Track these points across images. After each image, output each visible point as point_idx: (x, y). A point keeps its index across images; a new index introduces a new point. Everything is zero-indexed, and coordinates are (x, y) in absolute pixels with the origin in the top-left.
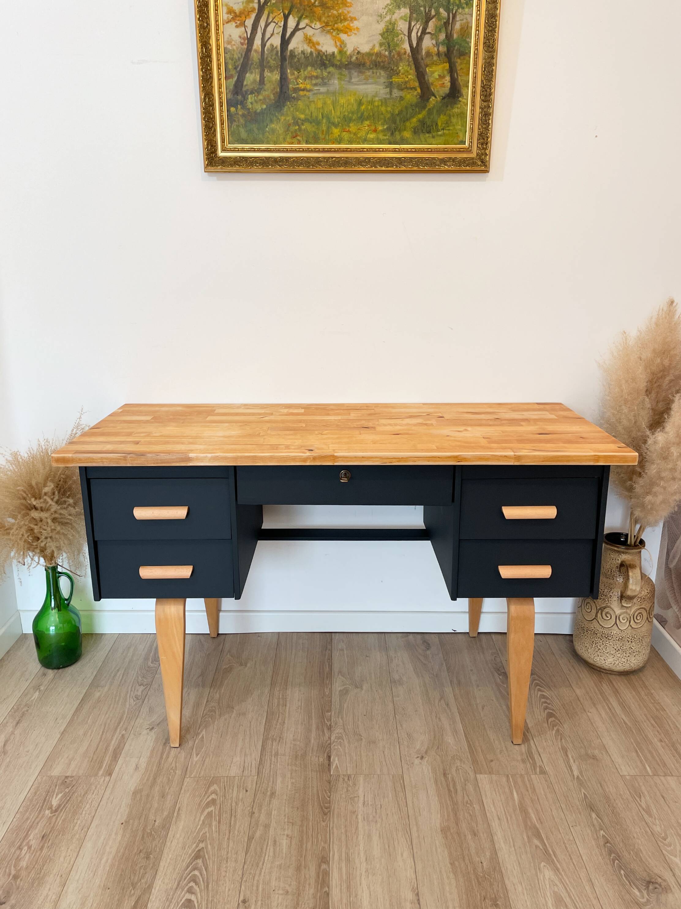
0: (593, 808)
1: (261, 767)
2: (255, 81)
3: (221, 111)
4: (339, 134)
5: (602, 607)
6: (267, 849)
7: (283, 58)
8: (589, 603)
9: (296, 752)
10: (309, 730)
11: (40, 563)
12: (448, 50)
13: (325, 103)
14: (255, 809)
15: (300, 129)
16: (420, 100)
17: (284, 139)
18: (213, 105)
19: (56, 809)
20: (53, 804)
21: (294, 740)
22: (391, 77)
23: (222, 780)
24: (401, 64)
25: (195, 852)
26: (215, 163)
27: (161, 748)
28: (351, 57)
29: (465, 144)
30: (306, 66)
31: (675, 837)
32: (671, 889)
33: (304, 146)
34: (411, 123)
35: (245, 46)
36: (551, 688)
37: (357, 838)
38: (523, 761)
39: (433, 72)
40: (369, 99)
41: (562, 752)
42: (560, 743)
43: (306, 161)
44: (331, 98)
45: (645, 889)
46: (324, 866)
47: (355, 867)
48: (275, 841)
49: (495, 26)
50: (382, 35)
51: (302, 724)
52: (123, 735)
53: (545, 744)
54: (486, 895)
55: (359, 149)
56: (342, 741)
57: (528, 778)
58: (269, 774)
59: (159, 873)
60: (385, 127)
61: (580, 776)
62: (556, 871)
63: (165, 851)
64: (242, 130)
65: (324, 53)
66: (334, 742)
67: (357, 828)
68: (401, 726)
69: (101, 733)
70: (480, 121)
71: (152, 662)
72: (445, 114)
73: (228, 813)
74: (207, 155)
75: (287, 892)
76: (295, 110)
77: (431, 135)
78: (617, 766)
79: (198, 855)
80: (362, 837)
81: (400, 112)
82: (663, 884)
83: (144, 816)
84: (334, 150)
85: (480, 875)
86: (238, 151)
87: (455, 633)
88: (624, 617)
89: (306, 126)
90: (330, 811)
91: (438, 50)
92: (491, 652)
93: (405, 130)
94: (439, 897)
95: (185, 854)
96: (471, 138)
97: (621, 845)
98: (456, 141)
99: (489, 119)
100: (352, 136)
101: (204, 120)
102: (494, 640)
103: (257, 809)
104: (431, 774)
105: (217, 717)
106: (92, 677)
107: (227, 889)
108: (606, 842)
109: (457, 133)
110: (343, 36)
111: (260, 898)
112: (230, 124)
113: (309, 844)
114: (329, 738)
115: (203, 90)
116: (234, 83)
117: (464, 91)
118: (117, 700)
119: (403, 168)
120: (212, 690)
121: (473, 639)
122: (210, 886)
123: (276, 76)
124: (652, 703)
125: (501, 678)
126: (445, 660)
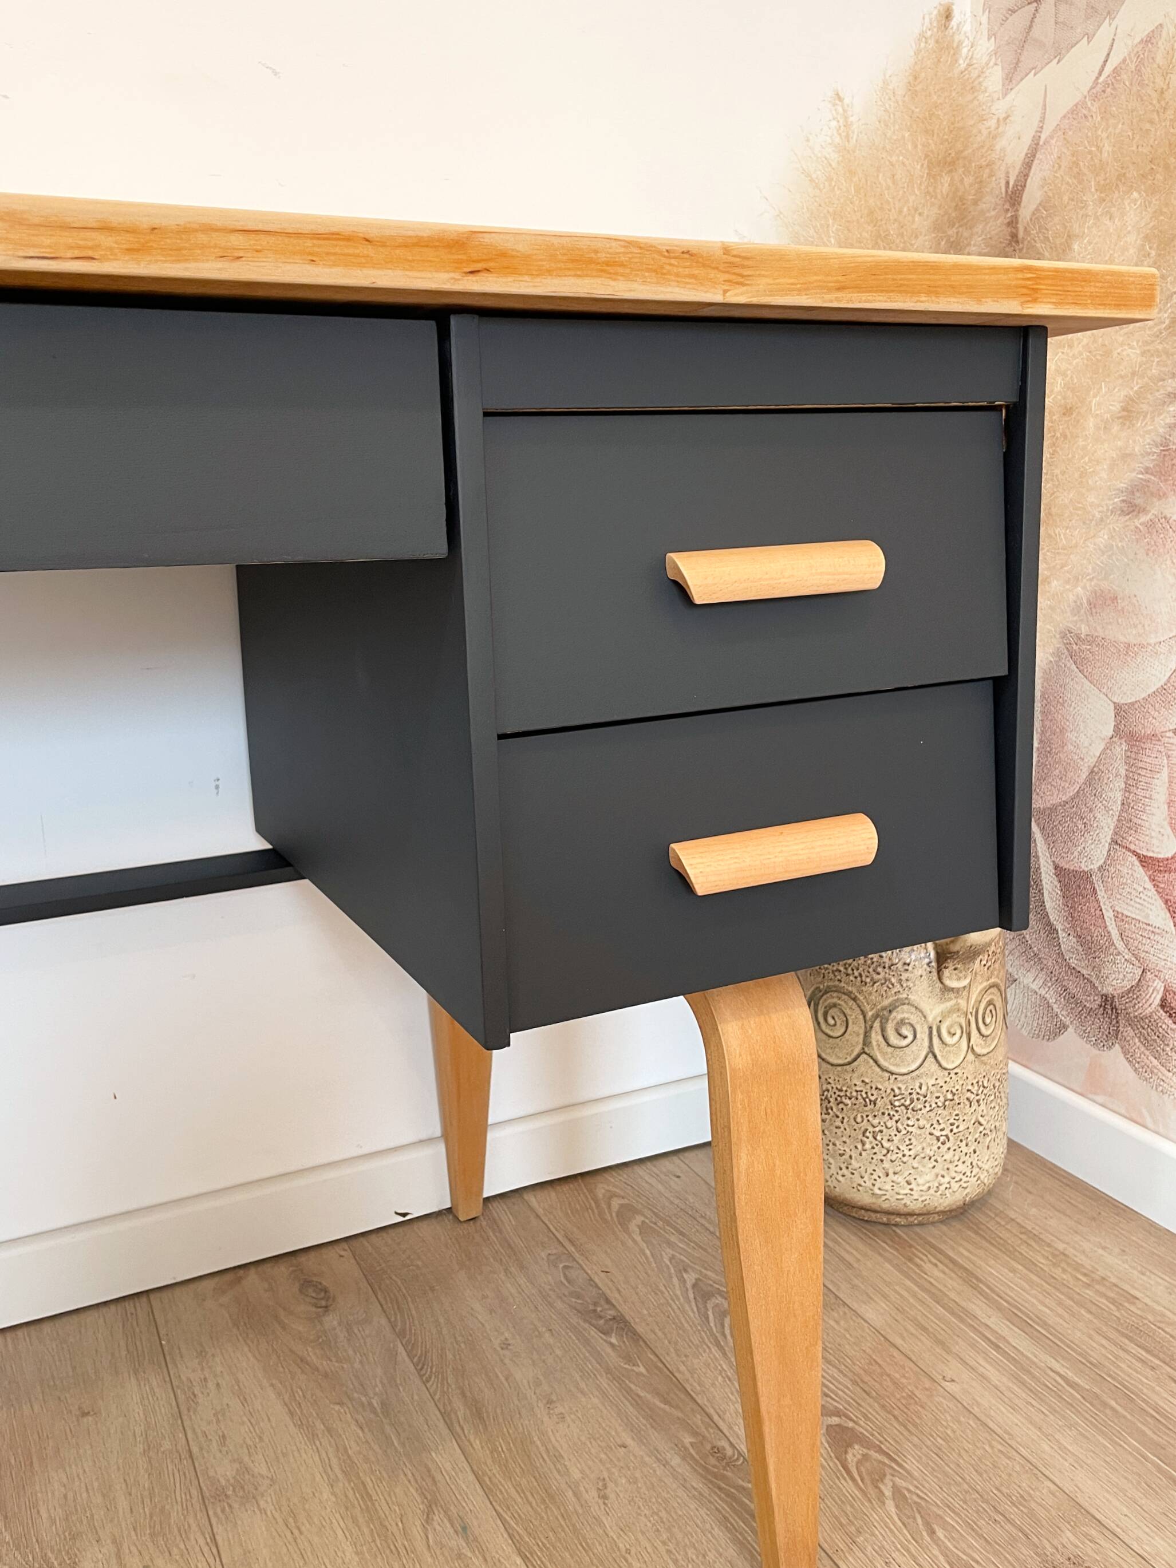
5: (884, 1009)
8: (835, 1005)
87: (407, 1223)
88: (952, 1026)
92: (543, 1255)
102: (540, 1211)
121: (471, 1227)
124: (1088, 1286)
125: (614, 1340)
126: (401, 1335)
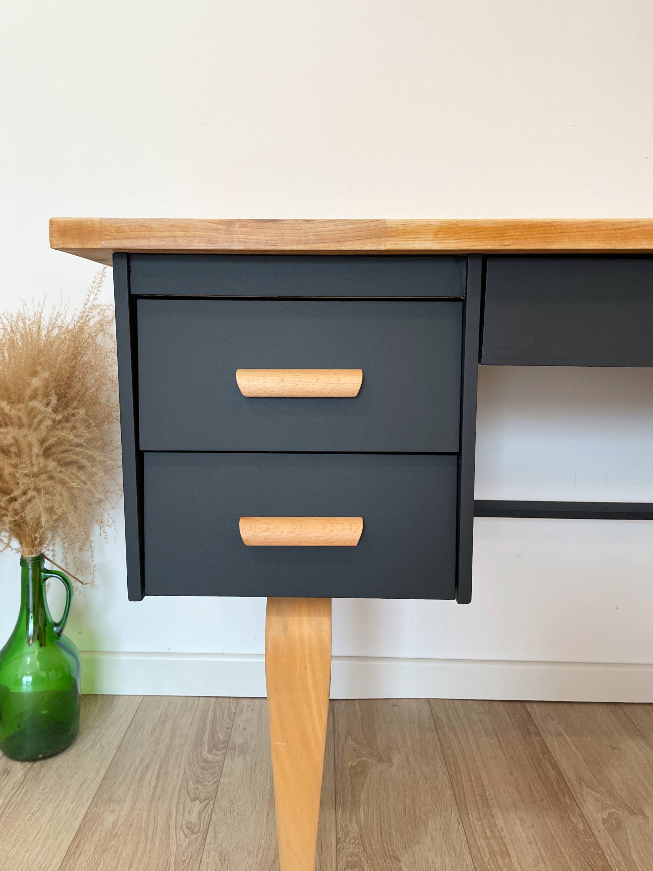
11: (11, 544)
71: (210, 751)
106: (99, 780)
118: (150, 833)
120: (340, 814)
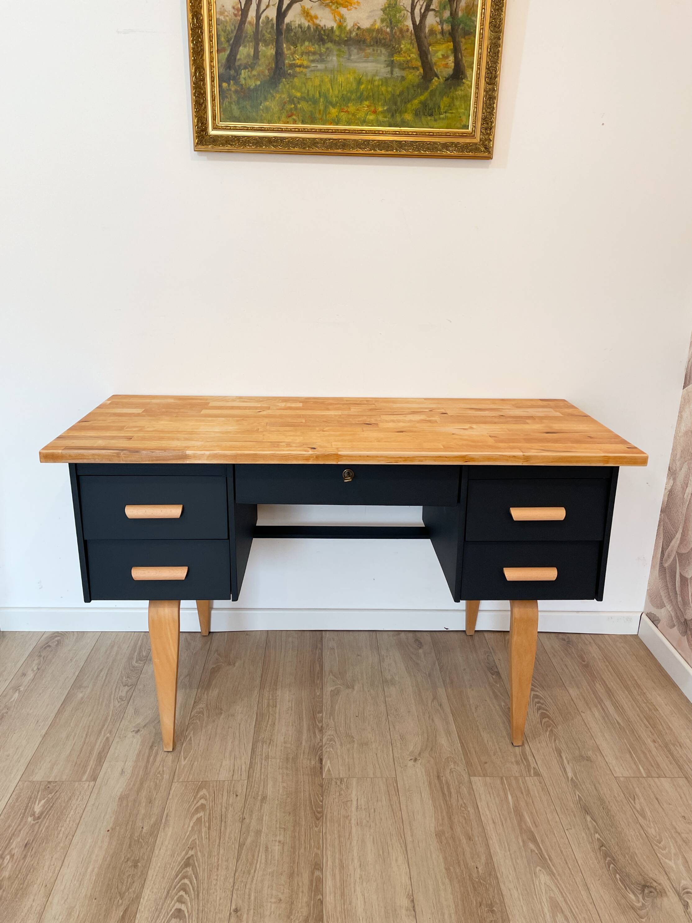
0: (587, 810)
1: (251, 770)
2: (248, 55)
3: (212, 86)
4: (337, 114)
6: (258, 856)
7: (279, 31)
9: (287, 755)
10: (300, 732)
12: (453, 28)
13: (322, 81)
14: (246, 814)
15: (296, 108)
16: (422, 81)
17: (279, 117)
18: (203, 80)
19: (39, 817)
20: (35, 810)
21: (285, 742)
22: (392, 55)
23: (211, 785)
24: (403, 42)
25: (184, 860)
26: (205, 142)
27: (147, 751)
28: (351, 32)
29: (468, 129)
30: (304, 41)
31: (669, 839)
32: (665, 892)
33: (300, 126)
34: (412, 105)
35: (239, 18)
36: (545, 688)
37: (351, 843)
38: (517, 763)
39: (436, 52)
40: (369, 78)
41: (556, 753)
42: (554, 744)
43: (301, 142)
44: (329, 76)
45: (641, 893)
46: (317, 873)
47: (349, 874)
48: (267, 848)
49: (502, 5)
50: (384, 10)
51: (293, 725)
52: (107, 738)
53: (539, 745)
54: (482, 901)
55: (358, 131)
56: (334, 743)
57: (522, 780)
58: (259, 779)
59: (148, 883)
60: (385, 108)
61: (574, 778)
62: (552, 875)
63: (154, 859)
64: (234, 107)
65: (322, 28)
66: (326, 744)
67: (350, 833)
68: (394, 728)
69: (84, 736)
70: (485, 105)
71: (137, 662)
72: (448, 97)
73: (218, 819)
74: (197, 132)
75: (280, 900)
76: (290, 88)
77: (433, 119)
78: (611, 767)
79: (188, 863)
80: (355, 842)
81: (401, 93)
82: (659, 888)
83: (130, 823)
84: (331, 131)
85: (475, 881)
86: (230, 129)
87: (447, 632)
89: (302, 105)
90: (322, 816)
91: (442, 28)
92: (483, 650)
93: (406, 112)
94: (435, 903)
95: (174, 862)
96: (475, 122)
97: (616, 847)
98: (458, 125)
99: (494, 103)
100: (350, 116)
101: (194, 96)
102: (487, 639)
103: (248, 814)
104: (424, 776)
105: (206, 719)
106: (75, 678)
107: (218, 898)
108: (601, 845)
109: (460, 117)
110: (343, 11)
111: (252, 907)
112: (221, 101)
113: (302, 851)
114: (321, 740)
115: (194, 63)
116: (226, 56)
117: (468, 73)
118: (101, 701)
119: (404, 152)
120: (199, 690)
121: (469, 637)
122: (201, 894)
123: (271, 51)
124: (645, 703)
125: (494, 677)
126: (438, 660)
